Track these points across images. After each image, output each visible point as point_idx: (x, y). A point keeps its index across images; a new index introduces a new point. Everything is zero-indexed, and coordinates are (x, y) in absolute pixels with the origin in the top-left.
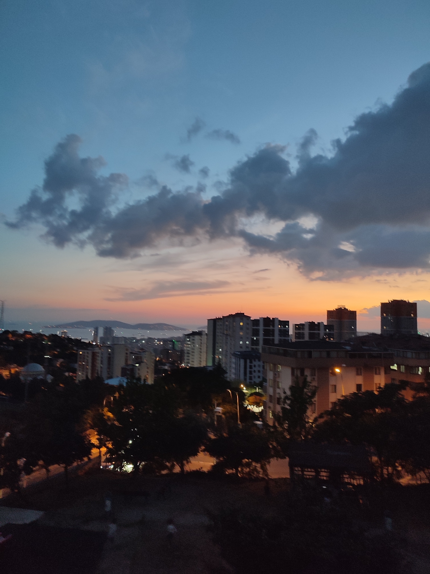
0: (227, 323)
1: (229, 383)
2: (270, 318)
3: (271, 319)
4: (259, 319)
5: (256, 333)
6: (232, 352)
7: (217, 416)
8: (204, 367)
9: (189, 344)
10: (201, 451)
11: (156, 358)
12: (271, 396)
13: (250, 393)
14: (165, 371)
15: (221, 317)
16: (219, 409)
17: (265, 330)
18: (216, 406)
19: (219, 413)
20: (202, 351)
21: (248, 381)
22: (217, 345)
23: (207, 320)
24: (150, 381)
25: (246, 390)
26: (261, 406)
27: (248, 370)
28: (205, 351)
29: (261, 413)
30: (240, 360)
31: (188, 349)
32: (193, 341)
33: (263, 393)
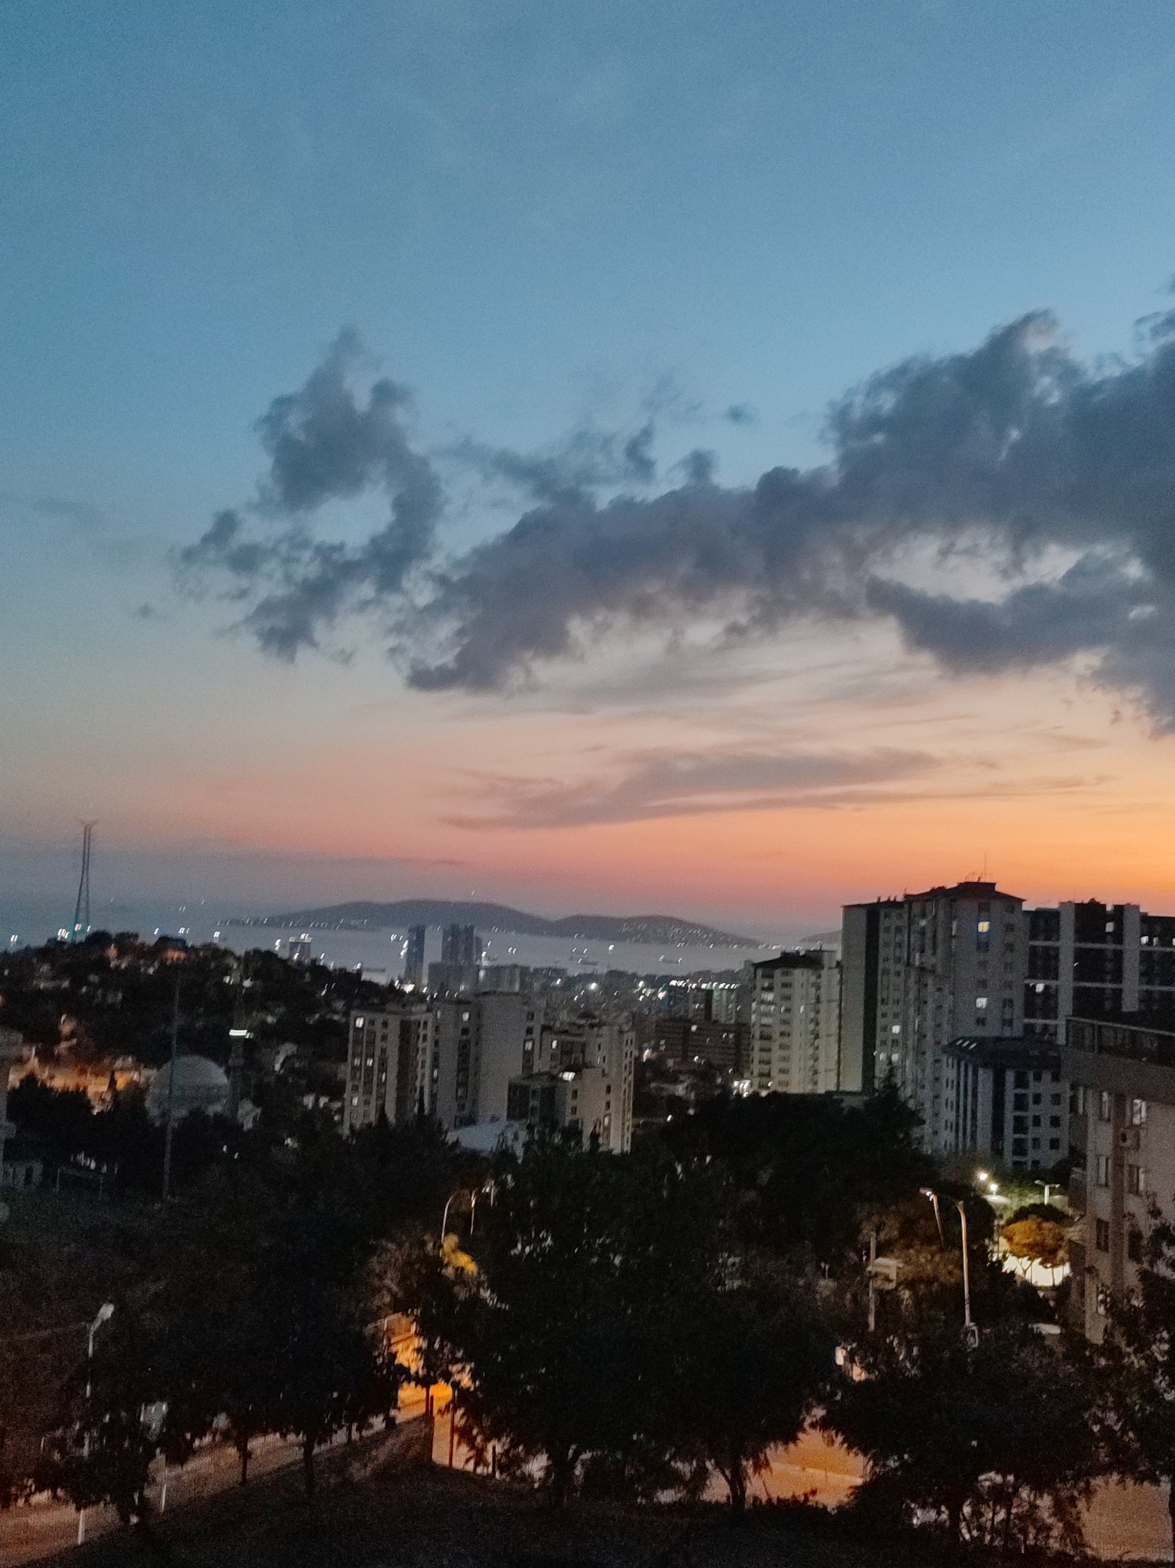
0: (923, 923)
1: (928, 1161)
2: (1104, 906)
3: (1109, 908)
4: (1054, 905)
5: (1044, 964)
6: (945, 1042)
7: (880, 1293)
8: (829, 1094)
9: (770, 1003)
10: (813, 1425)
11: (642, 1051)
12: (1101, 1224)
13: (1015, 1208)
14: (676, 1104)
15: (900, 899)
16: (888, 1266)
17: (1079, 954)
18: (873, 1254)
19: (887, 1279)
20: (822, 1029)
21: (1009, 1158)
22: (881, 1009)
23: (842, 909)
24: (618, 1142)
25: (999, 1193)
26: (1064, 1264)
27: (1010, 1114)
28: (834, 1029)
29: (1062, 1290)
30: (975, 1074)
31: (765, 1021)
32: (786, 991)
33: (1070, 1212)
